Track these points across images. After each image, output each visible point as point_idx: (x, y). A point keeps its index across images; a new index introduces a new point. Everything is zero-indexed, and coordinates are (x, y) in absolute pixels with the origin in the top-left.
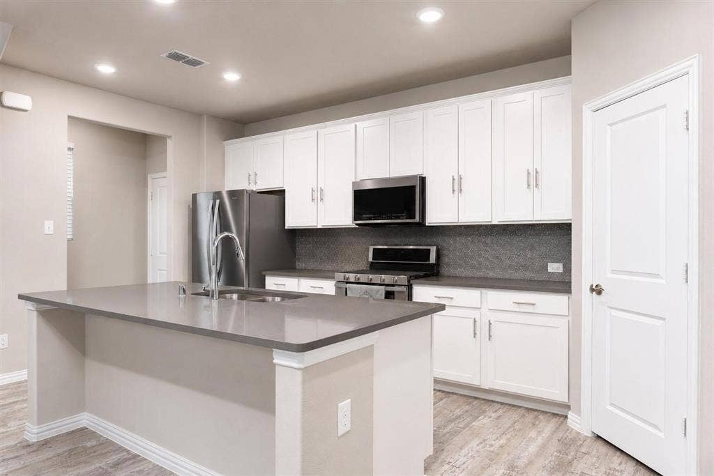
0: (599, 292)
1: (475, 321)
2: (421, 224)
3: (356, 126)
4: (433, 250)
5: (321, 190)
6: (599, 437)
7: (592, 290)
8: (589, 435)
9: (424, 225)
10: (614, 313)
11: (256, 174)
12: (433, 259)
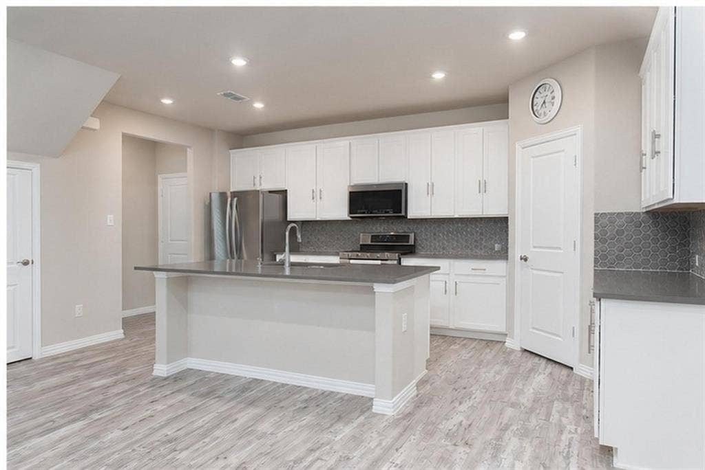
0: (526, 260)
1: (446, 282)
2: (405, 217)
3: (350, 143)
4: (412, 236)
5: (321, 191)
6: (525, 350)
7: (521, 259)
8: (520, 349)
9: (407, 217)
10: (535, 272)
11: (261, 178)
12: (411, 242)
